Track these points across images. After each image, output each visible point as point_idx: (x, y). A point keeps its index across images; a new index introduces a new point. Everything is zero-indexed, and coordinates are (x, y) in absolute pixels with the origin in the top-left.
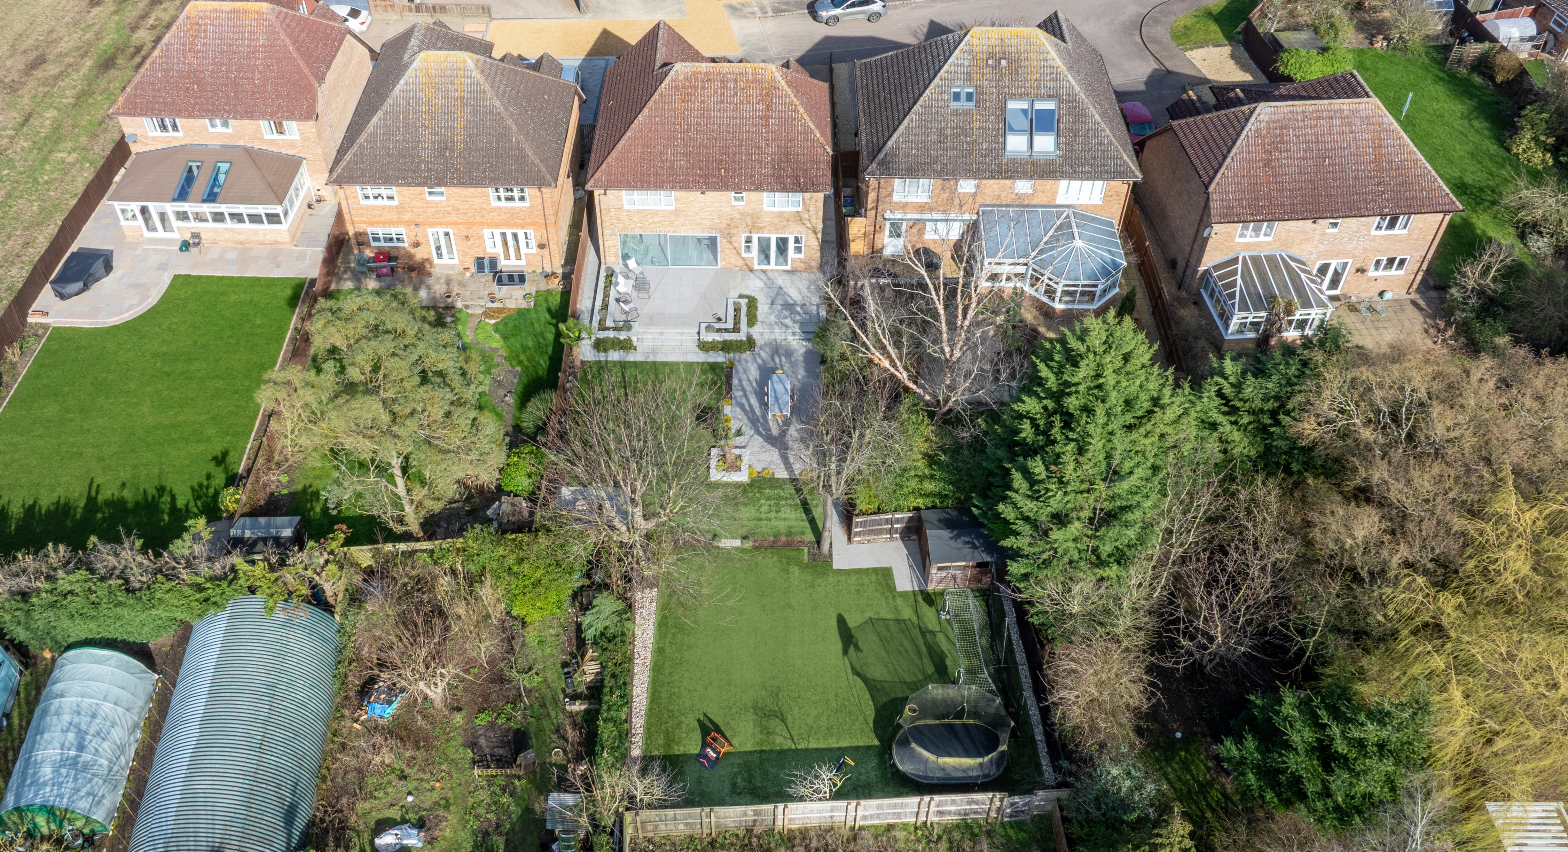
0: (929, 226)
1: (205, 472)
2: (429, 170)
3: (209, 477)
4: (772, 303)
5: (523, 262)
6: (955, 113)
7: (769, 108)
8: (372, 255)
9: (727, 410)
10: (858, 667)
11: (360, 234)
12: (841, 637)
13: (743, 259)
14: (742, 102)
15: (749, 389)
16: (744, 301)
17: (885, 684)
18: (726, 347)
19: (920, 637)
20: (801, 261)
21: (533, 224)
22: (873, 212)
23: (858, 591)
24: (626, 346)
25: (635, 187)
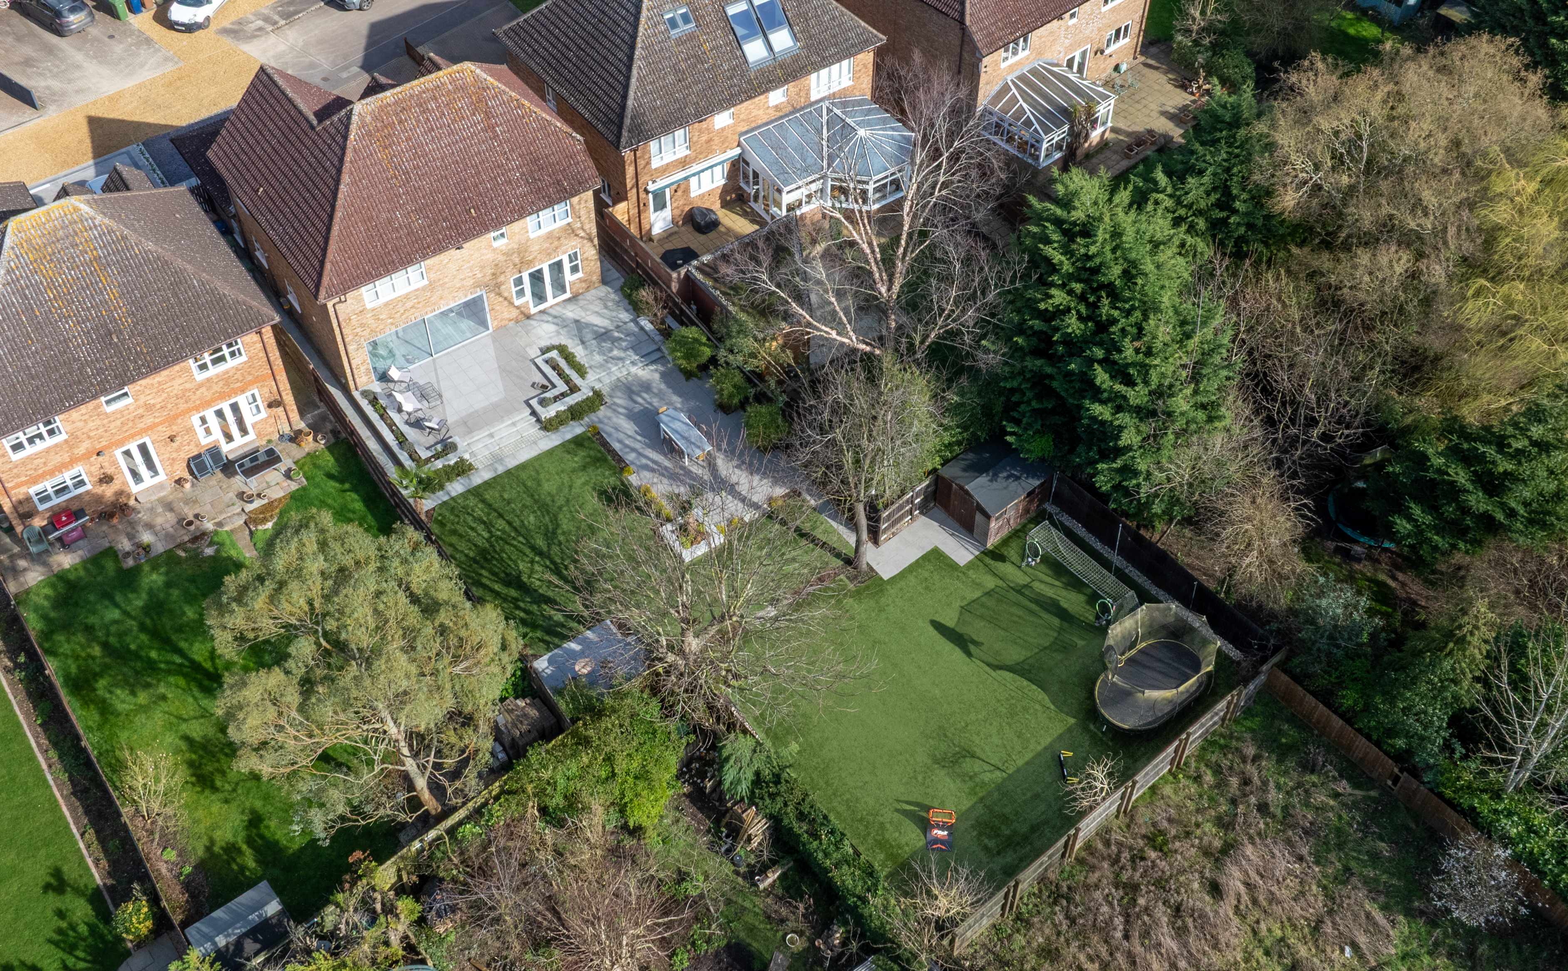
0: (694, 181)
1: (49, 913)
2: (100, 372)
3: (61, 914)
4: (583, 343)
5: (252, 436)
6: (680, 42)
7: (488, 115)
8: (45, 523)
9: (633, 479)
10: (991, 660)
11: (20, 502)
12: (952, 642)
13: (518, 308)
14: (454, 121)
15: (638, 446)
16: (554, 354)
17: (1030, 661)
18: (575, 413)
19: (1020, 598)
20: (581, 280)
21: (257, 380)
22: (634, 191)
23: (927, 588)
24: (462, 469)
25: (379, 276)
